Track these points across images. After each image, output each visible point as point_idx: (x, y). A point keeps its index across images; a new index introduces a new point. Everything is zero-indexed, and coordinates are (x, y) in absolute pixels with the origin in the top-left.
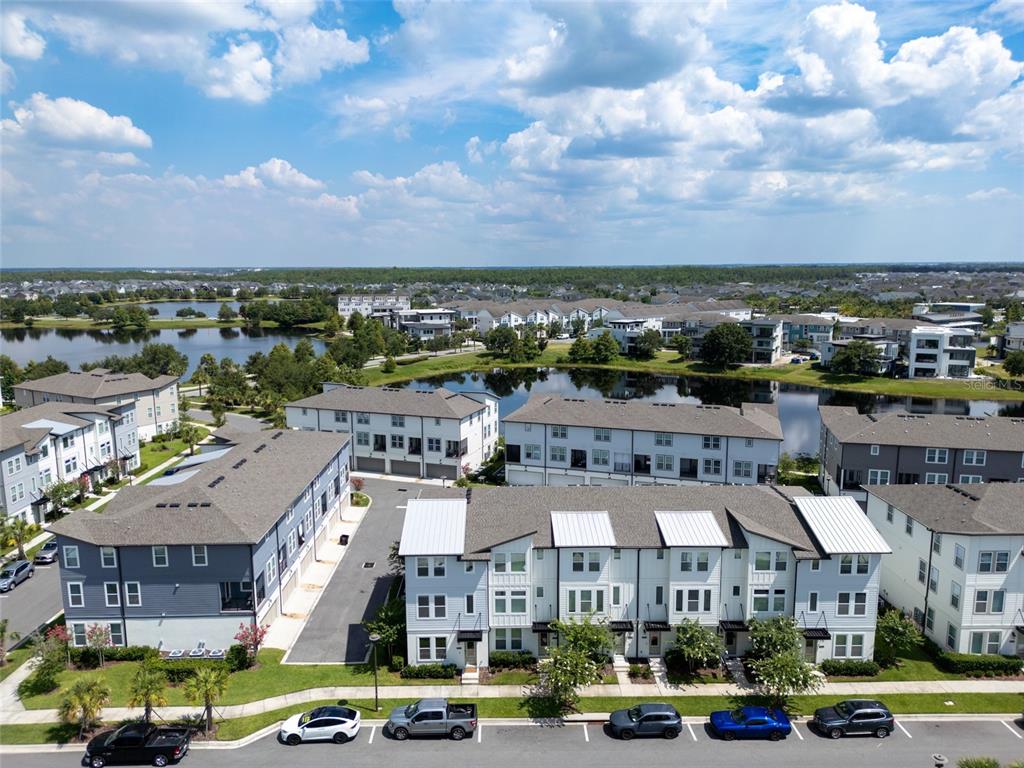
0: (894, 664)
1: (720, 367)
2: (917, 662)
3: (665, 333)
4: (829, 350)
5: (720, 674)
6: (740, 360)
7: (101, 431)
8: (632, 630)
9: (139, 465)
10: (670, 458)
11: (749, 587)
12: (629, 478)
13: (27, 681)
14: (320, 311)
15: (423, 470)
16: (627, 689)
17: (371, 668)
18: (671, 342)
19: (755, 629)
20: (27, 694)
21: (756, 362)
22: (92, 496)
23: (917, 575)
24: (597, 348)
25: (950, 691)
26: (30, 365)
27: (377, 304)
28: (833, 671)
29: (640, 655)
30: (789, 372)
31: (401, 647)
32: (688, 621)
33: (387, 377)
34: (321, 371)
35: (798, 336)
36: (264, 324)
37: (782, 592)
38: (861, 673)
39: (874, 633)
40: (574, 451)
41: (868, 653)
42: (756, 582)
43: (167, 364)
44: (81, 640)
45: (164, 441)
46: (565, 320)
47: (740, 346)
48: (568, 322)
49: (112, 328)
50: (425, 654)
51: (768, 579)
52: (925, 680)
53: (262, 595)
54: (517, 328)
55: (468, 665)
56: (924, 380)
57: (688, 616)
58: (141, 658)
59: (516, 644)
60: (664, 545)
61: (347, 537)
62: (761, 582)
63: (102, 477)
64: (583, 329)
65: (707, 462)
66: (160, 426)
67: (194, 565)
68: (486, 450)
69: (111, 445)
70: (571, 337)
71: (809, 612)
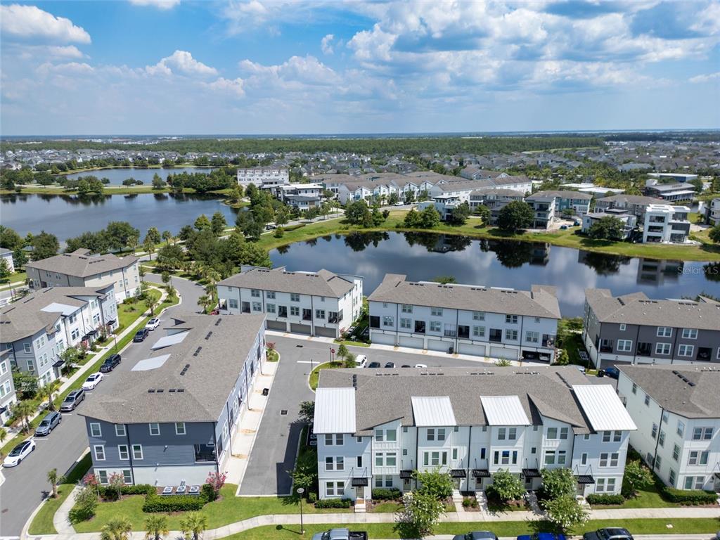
0: (634, 495)
1: (511, 232)
2: (648, 493)
3: (472, 203)
4: (588, 221)
5: (522, 504)
6: (525, 227)
7: (93, 307)
8: (465, 477)
9: (118, 326)
10: (483, 329)
11: (542, 449)
12: (454, 340)
13: (73, 510)
14: (225, 181)
15: (313, 331)
16: (462, 516)
17: (295, 498)
18: (476, 210)
19: (546, 477)
20: (75, 520)
21: (536, 228)
22: (90, 352)
23: (650, 433)
24: (424, 217)
25: (670, 517)
26: (29, 236)
27: (264, 177)
28: (593, 501)
29: (469, 490)
30: (560, 236)
31: (315, 487)
32: (502, 470)
33: (278, 242)
34: (235, 244)
35: (565, 207)
36: (185, 190)
37: (564, 452)
38: (613, 503)
39: (622, 478)
40: (417, 322)
41: (617, 490)
42: (547, 446)
43: (126, 236)
44: (105, 480)
45: (131, 303)
46: (401, 192)
47: (525, 218)
48: (403, 193)
49: (78, 194)
50: (331, 492)
51: (555, 444)
52: (653, 507)
53: (221, 449)
54: (367, 198)
55: (358, 498)
56: (653, 244)
57: (501, 467)
58: (145, 492)
59: (389, 483)
60: (487, 424)
61: (267, 390)
62: (550, 446)
63: (95, 337)
64: (413, 197)
65: (508, 332)
66: (128, 292)
67: (177, 434)
68: (354, 314)
69: (100, 316)
70: (405, 204)
71: (581, 465)
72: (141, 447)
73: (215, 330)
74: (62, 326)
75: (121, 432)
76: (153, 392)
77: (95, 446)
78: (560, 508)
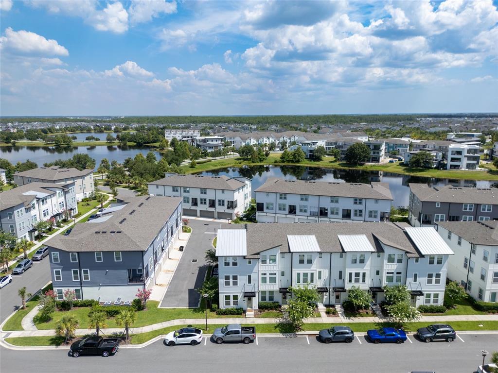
0: (453, 307)
1: (355, 164)
2: (464, 306)
3: (327, 148)
4: (408, 156)
5: (370, 312)
6: (364, 161)
7: (59, 196)
8: (327, 292)
9: (77, 213)
10: (337, 209)
11: (384, 271)
12: (317, 219)
13: (37, 316)
14: (156, 137)
15: (216, 215)
16: (326, 320)
17: (202, 309)
18: (330, 152)
19: (387, 291)
20: (38, 322)
21: (372, 162)
22: (56, 228)
23: (463, 265)
24: (294, 155)
25: (481, 320)
26: (18, 164)
27: (184, 134)
28: (425, 310)
29: (331, 303)
30: (388, 167)
31: (216, 300)
32: (355, 287)
33: (192, 170)
34: (162, 167)
35: (392, 149)
36: (129, 144)
37: (400, 273)
38: (437, 312)
39: (444, 293)
40: (290, 206)
41: (440, 302)
42: (387, 268)
43: (85, 163)
44: (61, 297)
45: (87, 201)
46: (277, 142)
47: (364, 154)
48: (279, 143)
49: (54, 146)
50: (228, 303)
51: (393, 267)
52: (468, 314)
53: (147, 275)
54: (254, 145)
55: (248, 309)
56: (454, 170)
57: (354, 285)
58: (91, 305)
59: (271, 299)
60: (343, 251)
61: (183, 247)
62: (390, 268)
63: (60, 219)
64: (286, 146)
65: (356, 211)
66: (85, 194)
67: (115, 261)
68: (246, 206)
69: (64, 203)
70: (280, 150)
71: (413, 283)
72: (89, 271)
73: (145, 202)
74: (36, 205)
75: (74, 259)
76: (99, 233)
77: (54, 270)
78: (399, 310)
